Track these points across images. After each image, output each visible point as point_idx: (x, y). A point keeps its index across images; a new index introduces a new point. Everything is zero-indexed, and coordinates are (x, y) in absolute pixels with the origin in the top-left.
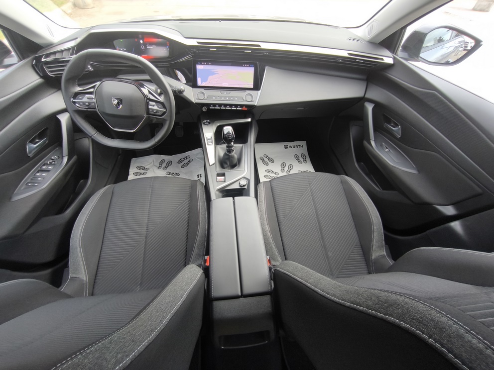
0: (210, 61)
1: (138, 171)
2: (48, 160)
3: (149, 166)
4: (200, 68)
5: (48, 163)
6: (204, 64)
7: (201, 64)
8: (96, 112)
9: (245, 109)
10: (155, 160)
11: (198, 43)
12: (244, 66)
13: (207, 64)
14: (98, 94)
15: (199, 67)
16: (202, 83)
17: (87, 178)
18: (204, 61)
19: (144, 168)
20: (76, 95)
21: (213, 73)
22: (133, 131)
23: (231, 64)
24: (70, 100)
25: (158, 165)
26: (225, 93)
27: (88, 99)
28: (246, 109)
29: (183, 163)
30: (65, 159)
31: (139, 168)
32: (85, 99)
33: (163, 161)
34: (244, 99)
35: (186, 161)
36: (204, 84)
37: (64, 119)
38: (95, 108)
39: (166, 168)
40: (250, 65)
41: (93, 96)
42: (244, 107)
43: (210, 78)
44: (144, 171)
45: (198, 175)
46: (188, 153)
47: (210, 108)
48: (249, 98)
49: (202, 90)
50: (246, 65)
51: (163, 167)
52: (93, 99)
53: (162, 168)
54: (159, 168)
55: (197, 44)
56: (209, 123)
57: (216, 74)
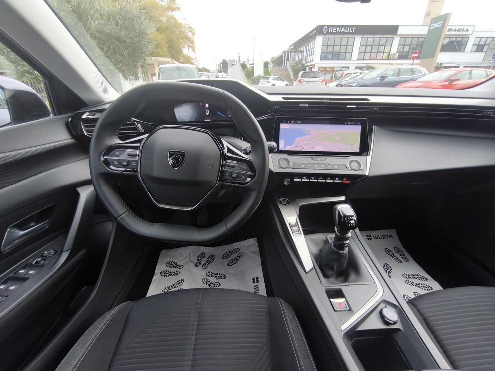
0: (300, 119)
1: (168, 269)
2: (35, 257)
3: (183, 261)
4: (285, 127)
5: (34, 263)
6: (291, 123)
7: (287, 122)
8: (136, 176)
9: (345, 181)
10: (191, 254)
11: (284, 98)
12: (347, 124)
13: (294, 123)
14: (147, 149)
15: (283, 126)
16: (285, 147)
17: (94, 283)
18: (291, 119)
19: (176, 265)
20: (110, 149)
21: (302, 134)
22: (190, 209)
23: (328, 122)
24: (99, 158)
25: (196, 262)
26: (319, 159)
27: (129, 155)
28: (349, 182)
29: (230, 259)
30: (64, 257)
31: (169, 264)
32: (124, 156)
33: (202, 255)
34: (348, 167)
35: (234, 256)
36: (288, 148)
37: (85, 194)
38: (137, 171)
39: (206, 266)
40: (355, 122)
41: (137, 152)
42: (345, 179)
43: (298, 139)
44: (175, 270)
45: (254, 279)
46: (236, 245)
47: (295, 180)
48: (355, 165)
49: (285, 156)
50: (349, 123)
51: (202, 264)
52: (136, 155)
53: (201, 266)
54: (197, 265)
55: (283, 100)
56: (288, 203)
57: (306, 134)
